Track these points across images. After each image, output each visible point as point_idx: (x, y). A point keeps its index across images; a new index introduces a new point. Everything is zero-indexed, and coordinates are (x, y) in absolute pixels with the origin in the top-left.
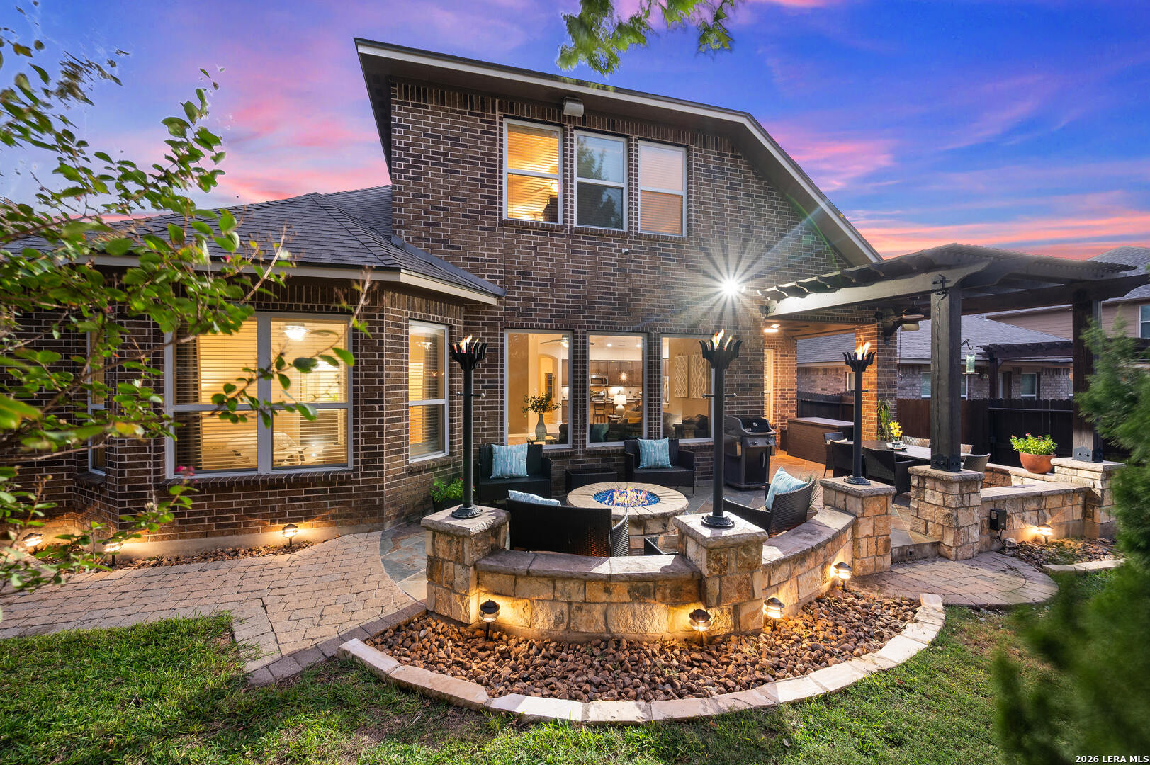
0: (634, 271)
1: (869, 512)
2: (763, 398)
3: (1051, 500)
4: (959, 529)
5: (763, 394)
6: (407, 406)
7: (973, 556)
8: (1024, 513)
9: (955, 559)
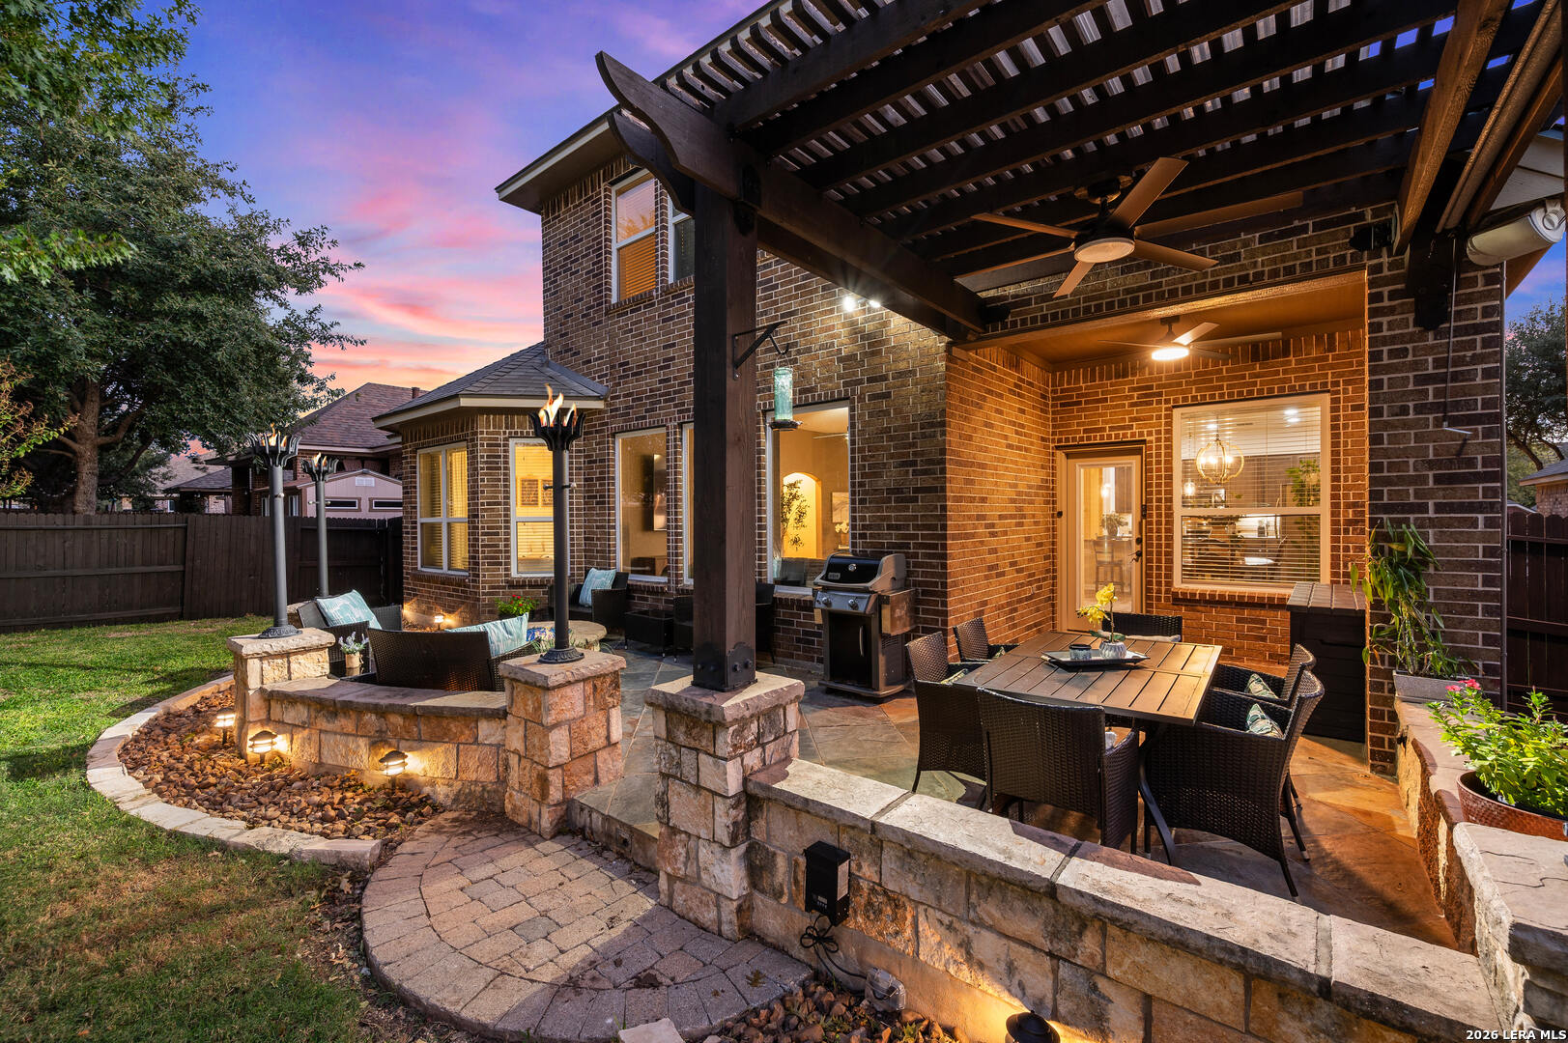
1: (519, 710)
2: (944, 517)
3: (1145, 954)
4: (674, 831)
5: (944, 508)
6: (507, 522)
7: (720, 934)
8: (970, 930)
9: (665, 900)
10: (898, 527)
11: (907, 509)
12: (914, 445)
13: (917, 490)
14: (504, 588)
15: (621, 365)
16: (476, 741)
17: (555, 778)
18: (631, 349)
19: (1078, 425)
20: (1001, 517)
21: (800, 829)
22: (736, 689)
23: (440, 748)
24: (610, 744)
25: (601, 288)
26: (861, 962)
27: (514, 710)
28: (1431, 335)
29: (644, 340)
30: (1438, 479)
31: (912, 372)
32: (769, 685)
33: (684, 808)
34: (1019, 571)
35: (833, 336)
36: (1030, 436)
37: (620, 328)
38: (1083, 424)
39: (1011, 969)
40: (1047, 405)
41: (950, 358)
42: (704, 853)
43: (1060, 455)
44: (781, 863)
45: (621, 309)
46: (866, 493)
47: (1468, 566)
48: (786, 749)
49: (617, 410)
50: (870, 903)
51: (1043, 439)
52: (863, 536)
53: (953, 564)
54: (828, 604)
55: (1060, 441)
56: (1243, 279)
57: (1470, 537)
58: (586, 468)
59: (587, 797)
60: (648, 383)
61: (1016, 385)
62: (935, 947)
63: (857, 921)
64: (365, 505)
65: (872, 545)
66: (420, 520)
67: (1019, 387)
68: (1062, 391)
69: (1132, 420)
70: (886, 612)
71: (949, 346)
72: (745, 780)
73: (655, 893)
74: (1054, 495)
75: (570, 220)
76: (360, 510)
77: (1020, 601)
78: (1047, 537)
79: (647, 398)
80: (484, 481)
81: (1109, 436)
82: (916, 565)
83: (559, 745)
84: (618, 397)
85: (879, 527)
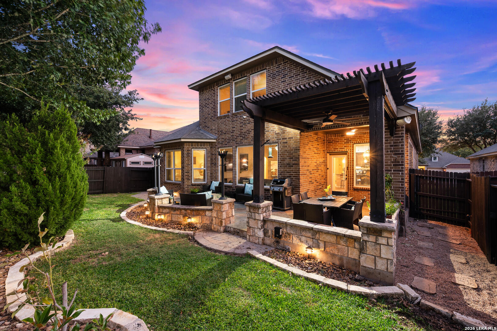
0: (248, 123)
1: (215, 209)
2: (299, 170)
3: (324, 236)
4: (250, 227)
5: (299, 168)
6: (191, 169)
7: (259, 244)
8: (301, 237)
9: (248, 240)
10: (289, 172)
11: (291, 168)
12: (293, 154)
13: (293, 164)
14: (190, 186)
15: (220, 131)
16: (205, 215)
17: (223, 221)
18: (223, 127)
19: (332, 147)
20: (313, 170)
21: (273, 225)
22: (261, 203)
23: (198, 217)
24: (233, 216)
25: (215, 112)
26: (284, 245)
27: (214, 209)
28: (392, 137)
29: (227, 125)
30: (394, 165)
31: (292, 138)
32: (266, 202)
33: (252, 223)
34: (317, 182)
35: (274, 128)
36: (320, 150)
37: (220, 122)
38: (333, 147)
39: (307, 242)
40: (325, 142)
41: (301, 135)
42: (256, 231)
43: (328, 154)
44: (270, 231)
45: (221, 118)
46: (281, 164)
47: (399, 182)
48: (270, 214)
49: (219, 142)
50: (285, 235)
51: (324, 151)
52: (281, 174)
53: (301, 181)
54: (273, 189)
55: (328, 151)
56: (360, 123)
57: (399, 176)
58: (211, 156)
59: (229, 225)
60: (228, 136)
61: (317, 139)
62: (295, 240)
63: (283, 239)
64: (142, 163)
65: (283, 176)
66: (166, 168)
67: (318, 139)
68: (328, 139)
69: (344, 147)
70: (286, 191)
71: (300, 133)
72: (263, 218)
73: (246, 239)
74: (326, 164)
75: (207, 94)
76: (140, 165)
77: (317, 189)
78: (324, 174)
79: (228, 140)
80: (186, 159)
81: (339, 150)
82: (293, 181)
83: (224, 215)
84: (220, 139)
85: (285, 172)
